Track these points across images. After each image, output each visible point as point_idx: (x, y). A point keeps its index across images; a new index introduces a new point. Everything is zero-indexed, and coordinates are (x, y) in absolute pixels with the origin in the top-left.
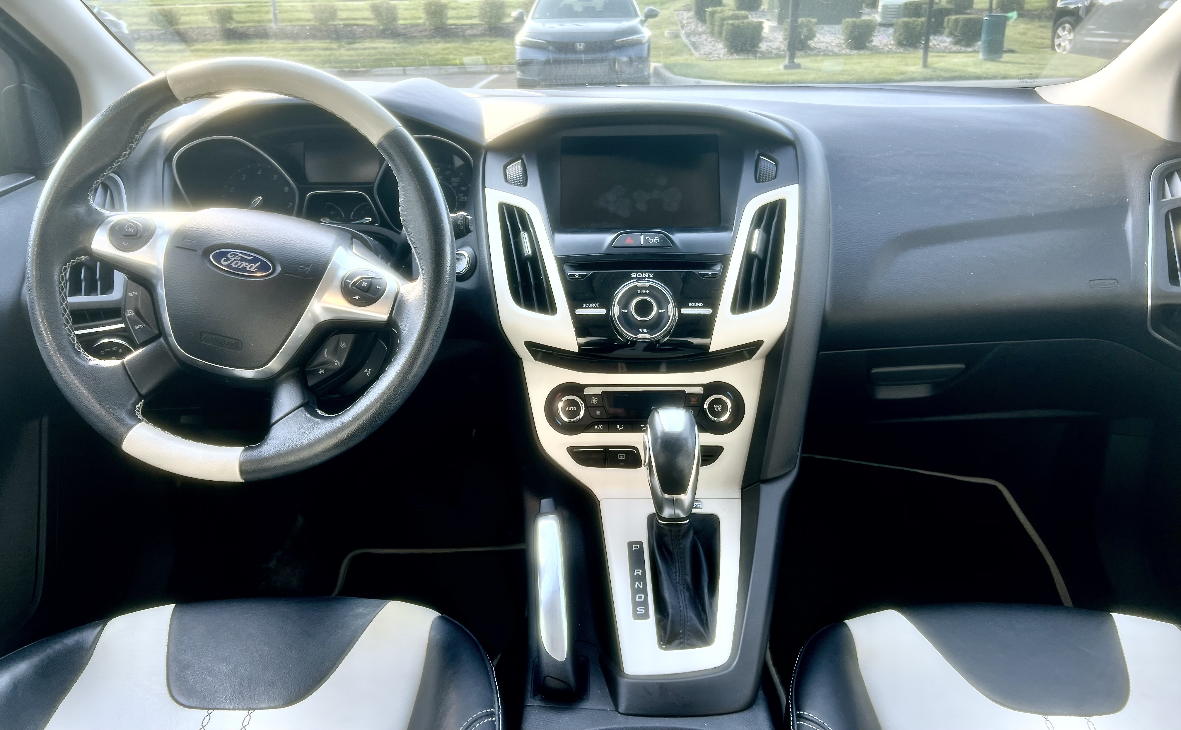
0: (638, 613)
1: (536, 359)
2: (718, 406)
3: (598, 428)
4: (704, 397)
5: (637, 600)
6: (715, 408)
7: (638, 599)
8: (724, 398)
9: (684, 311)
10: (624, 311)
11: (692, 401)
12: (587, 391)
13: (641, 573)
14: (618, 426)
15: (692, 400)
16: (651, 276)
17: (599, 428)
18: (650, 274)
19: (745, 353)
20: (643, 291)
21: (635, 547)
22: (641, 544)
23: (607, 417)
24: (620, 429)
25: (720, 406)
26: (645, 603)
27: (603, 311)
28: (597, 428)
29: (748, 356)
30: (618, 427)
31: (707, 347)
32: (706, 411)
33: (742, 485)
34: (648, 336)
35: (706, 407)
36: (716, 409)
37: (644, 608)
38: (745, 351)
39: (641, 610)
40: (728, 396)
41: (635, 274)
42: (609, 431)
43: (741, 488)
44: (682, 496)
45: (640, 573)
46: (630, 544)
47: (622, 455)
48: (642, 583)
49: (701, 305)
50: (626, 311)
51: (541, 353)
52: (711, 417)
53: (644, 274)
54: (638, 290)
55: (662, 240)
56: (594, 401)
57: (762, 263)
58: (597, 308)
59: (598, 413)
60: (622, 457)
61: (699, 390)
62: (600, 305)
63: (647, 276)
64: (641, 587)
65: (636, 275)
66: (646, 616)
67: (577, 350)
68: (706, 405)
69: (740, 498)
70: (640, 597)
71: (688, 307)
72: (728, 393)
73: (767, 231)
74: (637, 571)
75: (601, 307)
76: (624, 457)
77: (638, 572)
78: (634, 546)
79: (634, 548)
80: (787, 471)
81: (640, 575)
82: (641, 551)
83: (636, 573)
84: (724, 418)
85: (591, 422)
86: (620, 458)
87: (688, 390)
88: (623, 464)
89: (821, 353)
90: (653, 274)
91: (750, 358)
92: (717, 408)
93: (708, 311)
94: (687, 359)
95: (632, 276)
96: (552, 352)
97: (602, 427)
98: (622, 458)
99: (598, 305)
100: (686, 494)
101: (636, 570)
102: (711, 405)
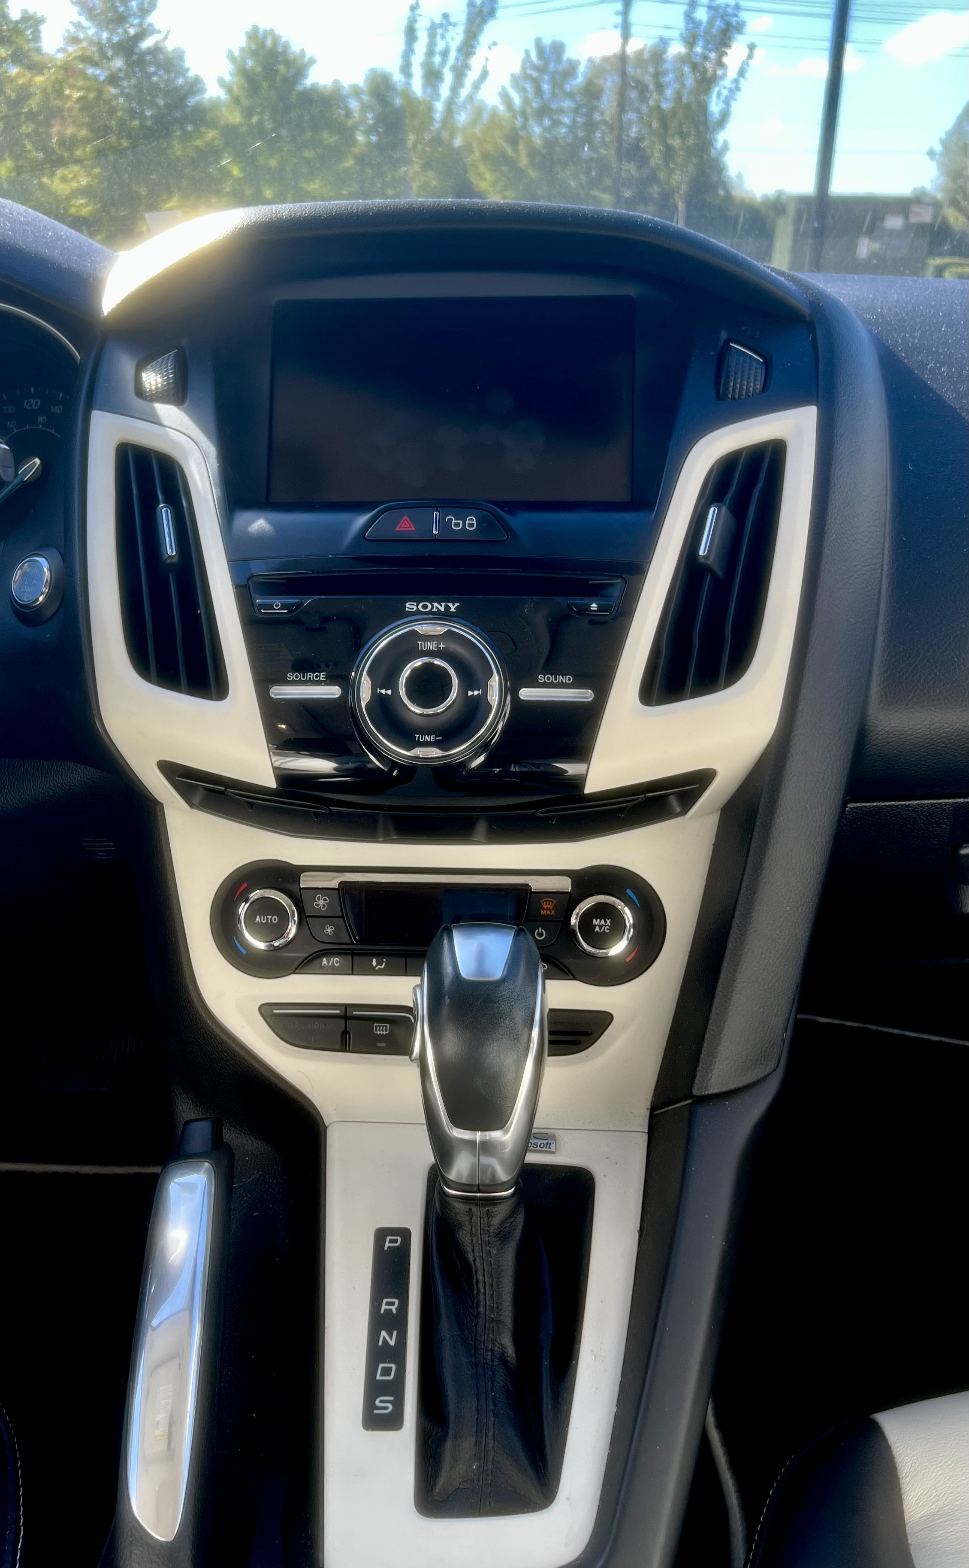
0: (376, 1412)
1: (191, 805)
2: (603, 920)
3: (328, 963)
4: (571, 901)
5: (378, 1377)
6: (595, 926)
7: (381, 1375)
8: (620, 905)
9: (526, 694)
10: (383, 691)
11: (543, 909)
12: (307, 881)
13: (396, 1309)
14: (374, 960)
15: (545, 906)
16: (453, 609)
17: (330, 964)
18: (450, 605)
19: (673, 800)
20: (431, 646)
21: (391, 1241)
22: (405, 1234)
23: (349, 941)
24: (377, 968)
25: (608, 922)
26: (396, 1389)
27: (333, 692)
28: (326, 963)
29: (678, 810)
30: (374, 963)
31: (578, 782)
32: (574, 931)
33: (652, 1102)
34: (435, 752)
35: (574, 921)
36: (597, 929)
37: (391, 1398)
38: (672, 797)
39: (385, 1405)
40: (628, 902)
41: (415, 604)
42: (353, 971)
43: (649, 1107)
44: (496, 1135)
45: (394, 1309)
46: (381, 1234)
47: (383, 1026)
48: (395, 1333)
49: (569, 679)
50: (389, 692)
51: (202, 790)
52: (585, 945)
53: (436, 604)
54: (420, 643)
55: (484, 525)
56: (321, 902)
57: (722, 587)
58: (319, 683)
59: (329, 930)
60: (381, 1030)
61: (565, 884)
62: (327, 677)
63: (442, 609)
64: (392, 1343)
65: (417, 606)
66: (393, 1421)
67: (272, 784)
68: (576, 918)
69: (647, 1131)
70: (386, 1372)
71: (536, 684)
72: (628, 891)
73: (738, 511)
74: (388, 1304)
75: (331, 680)
76: (386, 1031)
77: (390, 1305)
78: (388, 1238)
79: (387, 1245)
80: (760, 1076)
81: (394, 1312)
82: (403, 1252)
83: (384, 1307)
84: (618, 948)
85: (313, 951)
86: (378, 1032)
87: (537, 884)
88: (384, 1045)
89: (851, 805)
90: (456, 605)
91: (684, 812)
92: (601, 927)
93: (585, 695)
94: (534, 811)
95: (407, 609)
96: (224, 788)
97: (337, 962)
98: (381, 1032)
99: (322, 676)
100: (507, 1132)
101: (385, 1301)
102: (586, 918)
